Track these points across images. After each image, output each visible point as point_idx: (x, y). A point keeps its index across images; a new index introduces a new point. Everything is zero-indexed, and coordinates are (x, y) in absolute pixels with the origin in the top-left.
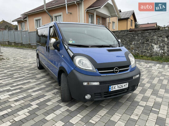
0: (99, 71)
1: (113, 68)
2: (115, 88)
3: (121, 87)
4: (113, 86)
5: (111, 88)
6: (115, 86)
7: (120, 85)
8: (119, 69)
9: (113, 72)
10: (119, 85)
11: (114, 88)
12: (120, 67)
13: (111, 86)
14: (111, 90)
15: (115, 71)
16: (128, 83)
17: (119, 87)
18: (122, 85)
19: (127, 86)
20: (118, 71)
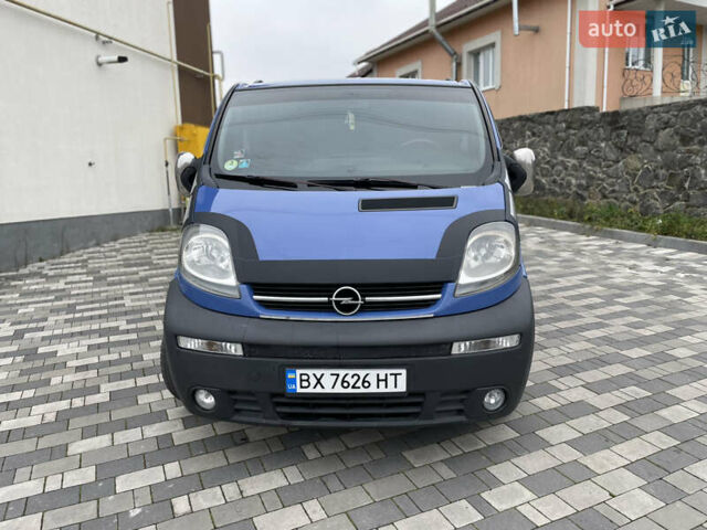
0: (255, 297)
1: (327, 289)
2: (319, 381)
3: (360, 384)
4: (310, 372)
5: (295, 379)
6: (318, 372)
7: (351, 372)
8: (364, 296)
9: (325, 308)
10: (342, 372)
11: (313, 381)
12: (368, 289)
13: (299, 372)
14: (299, 390)
15: (337, 303)
16: (404, 372)
17: (343, 381)
18: (362, 373)
19: (402, 387)
20: (355, 306)
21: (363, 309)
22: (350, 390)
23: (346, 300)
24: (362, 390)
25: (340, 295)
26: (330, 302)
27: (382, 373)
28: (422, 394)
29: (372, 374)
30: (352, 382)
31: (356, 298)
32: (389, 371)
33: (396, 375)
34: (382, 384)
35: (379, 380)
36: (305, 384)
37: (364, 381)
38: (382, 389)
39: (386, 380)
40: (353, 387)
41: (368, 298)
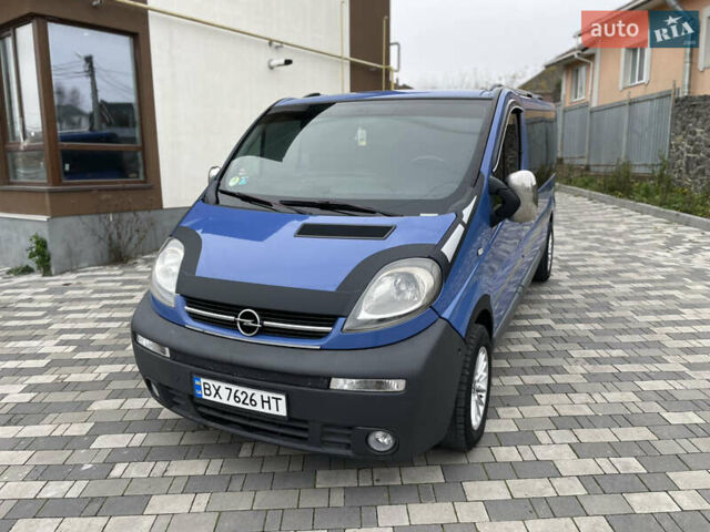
1: (235, 309)
2: (217, 393)
3: (248, 401)
4: (211, 382)
5: (200, 386)
6: (217, 384)
7: (241, 389)
8: (262, 320)
9: (231, 326)
10: (234, 388)
11: (214, 392)
12: (267, 314)
13: (203, 380)
14: (204, 397)
15: (241, 323)
16: (283, 397)
17: (235, 397)
18: (250, 392)
19: (283, 412)
20: (255, 328)
21: (265, 331)
22: (240, 405)
23: (249, 322)
24: (250, 407)
25: (243, 317)
26: (235, 322)
27: (266, 395)
28: (305, 422)
29: (258, 395)
30: (242, 398)
31: (256, 322)
32: (271, 395)
33: (277, 399)
34: (266, 405)
35: (263, 402)
36: (208, 392)
37: (251, 400)
38: (266, 410)
39: (269, 402)
40: (243, 403)
41: (266, 323)
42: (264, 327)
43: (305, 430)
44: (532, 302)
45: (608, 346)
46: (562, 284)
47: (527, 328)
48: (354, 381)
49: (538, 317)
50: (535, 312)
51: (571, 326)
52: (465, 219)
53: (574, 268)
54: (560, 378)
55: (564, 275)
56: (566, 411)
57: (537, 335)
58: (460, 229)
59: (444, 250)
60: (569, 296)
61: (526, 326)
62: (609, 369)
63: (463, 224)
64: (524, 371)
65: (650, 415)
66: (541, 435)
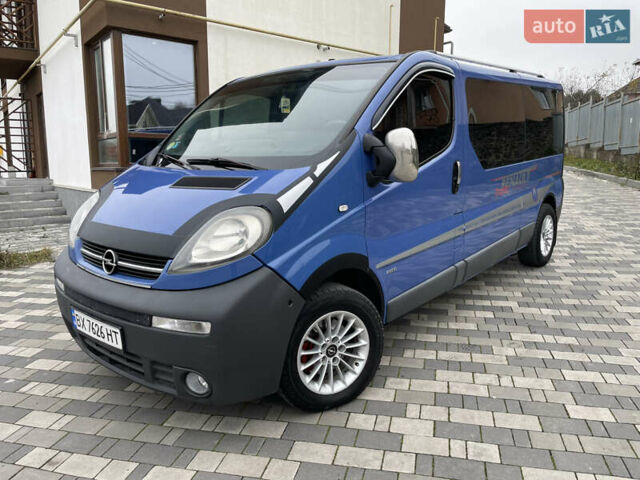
1: (102, 250)
2: (83, 324)
4: (80, 314)
5: (74, 318)
6: (83, 316)
7: (95, 322)
9: (97, 263)
10: (91, 320)
13: (76, 312)
14: (78, 327)
15: (105, 262)
17: (93, 328)
18: (100, 324)
20: (111, 267)
21: (118, 271)
22: (96, 337)
23: (109, 262)
24: (101, 339)
27: (109, 328)
30: (96, 329)
31: (113, 261)
32: (112, 328)
33: (116, 333)
34: (110, 338)
35: (108, 334)
36: (79, 323)
37: (101, 332)
38: (110, 343)
39: (111, 335)
40: (97, 334)
41: (119, 262)
42: (118, 266)
43: (140, 365)
44: (510, 284)
45: (563, 333)
46: (557, 270)
47: (484, 308)
48: (176, 321)
49: (506, 299)
50: (506, 294)
51: (534, 310)
52: (317, 173)
53: (584, 256)
54: (478, 358)
55: (566, 263)
56: (458, 389)
57: (490, 315)
58: (308, 181)
59: (280, 200)
60: (557, 282)
61: (483, 306)
62: (545, 354)
63: (313, 177)
64: (447, 347)
65: (552, 405)
66: (413, 410)
